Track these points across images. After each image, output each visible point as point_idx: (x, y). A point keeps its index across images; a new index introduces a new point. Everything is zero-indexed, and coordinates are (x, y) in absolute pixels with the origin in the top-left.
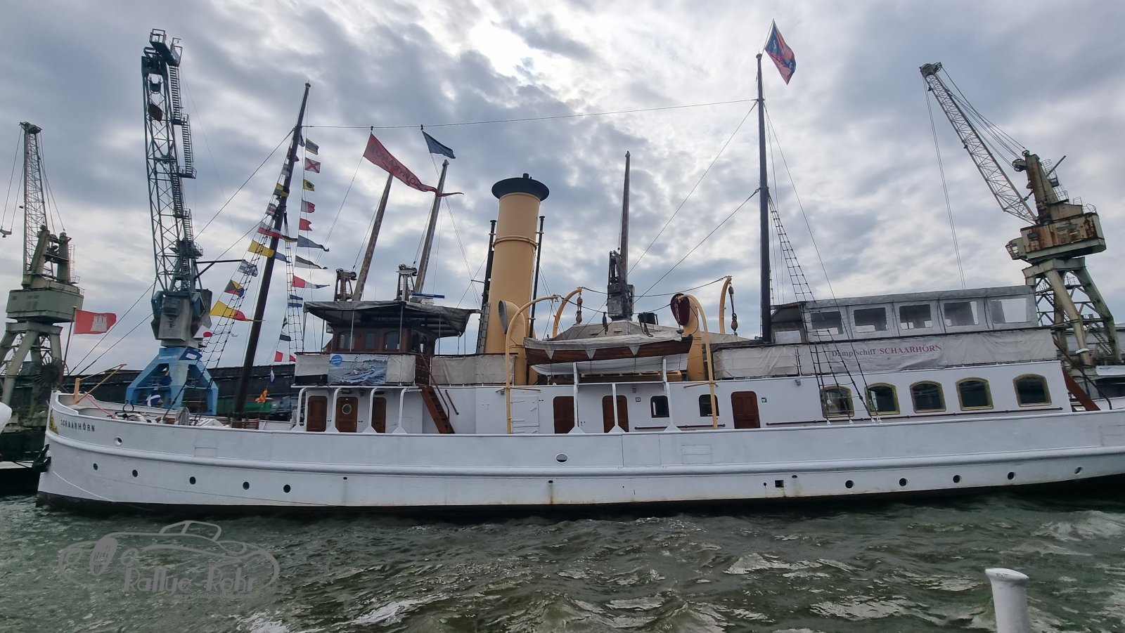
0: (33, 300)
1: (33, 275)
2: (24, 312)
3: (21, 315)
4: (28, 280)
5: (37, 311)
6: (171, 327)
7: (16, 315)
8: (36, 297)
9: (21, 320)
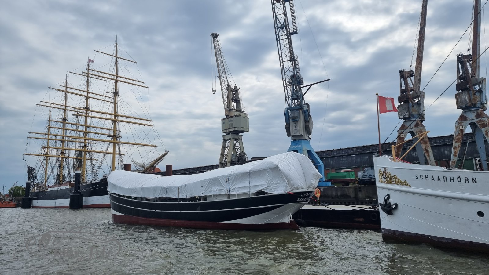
0: (231, 123)
1: (229, 109)
2: (229, 129)
3: (228, 131)
4: (227, 113)
5: (233, 128)
6: (296, 127)
7: (225, 131)
8: (232, 121)
9: (228, 133)
